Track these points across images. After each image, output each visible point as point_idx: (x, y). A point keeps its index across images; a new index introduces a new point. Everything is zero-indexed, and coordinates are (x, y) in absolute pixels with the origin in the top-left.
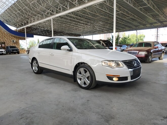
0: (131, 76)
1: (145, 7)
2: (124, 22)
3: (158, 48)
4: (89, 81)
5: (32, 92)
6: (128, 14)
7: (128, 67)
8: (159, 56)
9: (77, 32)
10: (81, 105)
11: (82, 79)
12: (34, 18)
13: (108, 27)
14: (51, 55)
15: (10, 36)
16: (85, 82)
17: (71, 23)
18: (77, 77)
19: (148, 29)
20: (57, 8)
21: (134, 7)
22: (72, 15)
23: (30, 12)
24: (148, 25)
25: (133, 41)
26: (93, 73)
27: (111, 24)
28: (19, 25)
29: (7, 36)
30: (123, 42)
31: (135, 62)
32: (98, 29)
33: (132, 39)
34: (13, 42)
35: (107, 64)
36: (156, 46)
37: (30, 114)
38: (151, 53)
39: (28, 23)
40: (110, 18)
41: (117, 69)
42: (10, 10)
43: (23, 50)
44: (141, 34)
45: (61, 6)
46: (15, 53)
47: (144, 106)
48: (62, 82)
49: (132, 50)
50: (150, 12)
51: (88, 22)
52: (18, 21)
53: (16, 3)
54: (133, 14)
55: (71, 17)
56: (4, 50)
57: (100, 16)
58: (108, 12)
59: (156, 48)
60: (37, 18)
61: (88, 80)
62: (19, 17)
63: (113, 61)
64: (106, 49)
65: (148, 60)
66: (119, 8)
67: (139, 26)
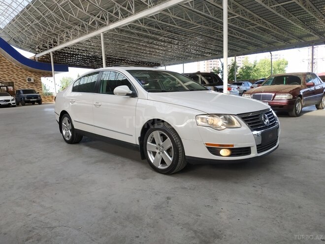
0: (257, 146)
1: (286, 4)
2: (246, 35)
3: (313, 85)
4: (171, 157)
5: (57, 182)
6: (253, 19)
7: (251, 127)
8: (316, 102)
9: (153, 59)
10: (154, 208)
11: (157, 154)
12: (67, 33)
13: (213, 47)
14: (95, 105)
15: (23, 70)
16: (162, 159)
17: (140, 41)
18: (148, 149)
19: (293, 48)
20: (112, 12)
21: (263, 5)
22: (142, 26)
23: (58, 21)
24: (294, 41)
25: (265, 73)
26: (178, 141)
27: (219, 40)
28: (39, 48)
29: (17, 70)
30: (243, 76)
31: (266, 115)
32: (194, 52)
33: (262, 70)
34: (29, 81)
35: (208, 121)
36: (310, 82)
37: (46, 229)
38: (300, 96)
39: (57, 43)
40: (217, 28)
41: (228, 131)
42: (21, 18)
43: (48, 97)
44: (280, 58)
45: (118, 7)
46: (33, 103)
47: (284, 209)
48: (119, 159)
49: (262, 92)
50: (297, 14)
51: (174, 39)
52: (37, 39)
53: (31, 4)
54: (262, 19)
55: (139, 29)
56: (13, 98)
57: (197, 24)
58: (212, 17)
59: (309, 86)
60: (72, 32)
61: (169, 154)
62: (38, 32)
63: (219, 115)
64: (207, 90)
65: (294, 110)
66: (235, 7)
67: (276, 42)
